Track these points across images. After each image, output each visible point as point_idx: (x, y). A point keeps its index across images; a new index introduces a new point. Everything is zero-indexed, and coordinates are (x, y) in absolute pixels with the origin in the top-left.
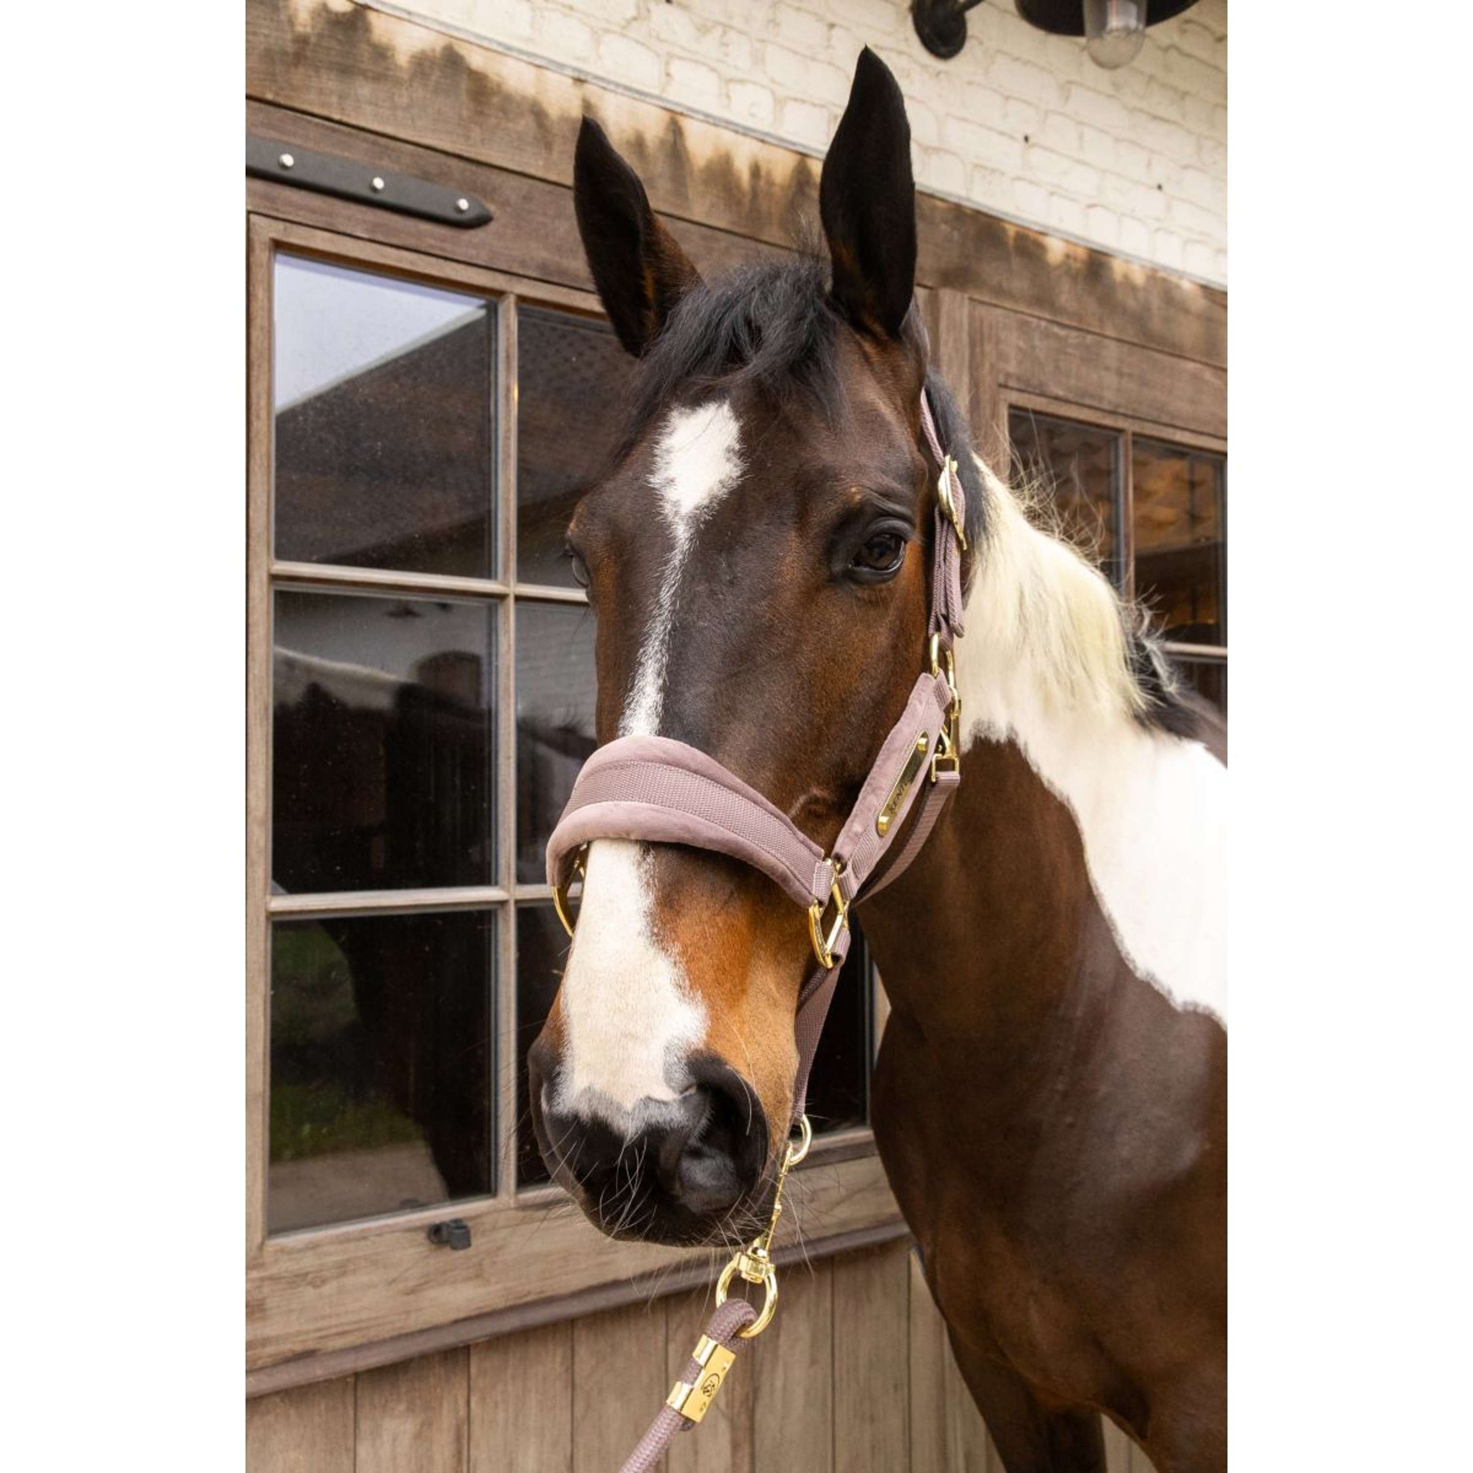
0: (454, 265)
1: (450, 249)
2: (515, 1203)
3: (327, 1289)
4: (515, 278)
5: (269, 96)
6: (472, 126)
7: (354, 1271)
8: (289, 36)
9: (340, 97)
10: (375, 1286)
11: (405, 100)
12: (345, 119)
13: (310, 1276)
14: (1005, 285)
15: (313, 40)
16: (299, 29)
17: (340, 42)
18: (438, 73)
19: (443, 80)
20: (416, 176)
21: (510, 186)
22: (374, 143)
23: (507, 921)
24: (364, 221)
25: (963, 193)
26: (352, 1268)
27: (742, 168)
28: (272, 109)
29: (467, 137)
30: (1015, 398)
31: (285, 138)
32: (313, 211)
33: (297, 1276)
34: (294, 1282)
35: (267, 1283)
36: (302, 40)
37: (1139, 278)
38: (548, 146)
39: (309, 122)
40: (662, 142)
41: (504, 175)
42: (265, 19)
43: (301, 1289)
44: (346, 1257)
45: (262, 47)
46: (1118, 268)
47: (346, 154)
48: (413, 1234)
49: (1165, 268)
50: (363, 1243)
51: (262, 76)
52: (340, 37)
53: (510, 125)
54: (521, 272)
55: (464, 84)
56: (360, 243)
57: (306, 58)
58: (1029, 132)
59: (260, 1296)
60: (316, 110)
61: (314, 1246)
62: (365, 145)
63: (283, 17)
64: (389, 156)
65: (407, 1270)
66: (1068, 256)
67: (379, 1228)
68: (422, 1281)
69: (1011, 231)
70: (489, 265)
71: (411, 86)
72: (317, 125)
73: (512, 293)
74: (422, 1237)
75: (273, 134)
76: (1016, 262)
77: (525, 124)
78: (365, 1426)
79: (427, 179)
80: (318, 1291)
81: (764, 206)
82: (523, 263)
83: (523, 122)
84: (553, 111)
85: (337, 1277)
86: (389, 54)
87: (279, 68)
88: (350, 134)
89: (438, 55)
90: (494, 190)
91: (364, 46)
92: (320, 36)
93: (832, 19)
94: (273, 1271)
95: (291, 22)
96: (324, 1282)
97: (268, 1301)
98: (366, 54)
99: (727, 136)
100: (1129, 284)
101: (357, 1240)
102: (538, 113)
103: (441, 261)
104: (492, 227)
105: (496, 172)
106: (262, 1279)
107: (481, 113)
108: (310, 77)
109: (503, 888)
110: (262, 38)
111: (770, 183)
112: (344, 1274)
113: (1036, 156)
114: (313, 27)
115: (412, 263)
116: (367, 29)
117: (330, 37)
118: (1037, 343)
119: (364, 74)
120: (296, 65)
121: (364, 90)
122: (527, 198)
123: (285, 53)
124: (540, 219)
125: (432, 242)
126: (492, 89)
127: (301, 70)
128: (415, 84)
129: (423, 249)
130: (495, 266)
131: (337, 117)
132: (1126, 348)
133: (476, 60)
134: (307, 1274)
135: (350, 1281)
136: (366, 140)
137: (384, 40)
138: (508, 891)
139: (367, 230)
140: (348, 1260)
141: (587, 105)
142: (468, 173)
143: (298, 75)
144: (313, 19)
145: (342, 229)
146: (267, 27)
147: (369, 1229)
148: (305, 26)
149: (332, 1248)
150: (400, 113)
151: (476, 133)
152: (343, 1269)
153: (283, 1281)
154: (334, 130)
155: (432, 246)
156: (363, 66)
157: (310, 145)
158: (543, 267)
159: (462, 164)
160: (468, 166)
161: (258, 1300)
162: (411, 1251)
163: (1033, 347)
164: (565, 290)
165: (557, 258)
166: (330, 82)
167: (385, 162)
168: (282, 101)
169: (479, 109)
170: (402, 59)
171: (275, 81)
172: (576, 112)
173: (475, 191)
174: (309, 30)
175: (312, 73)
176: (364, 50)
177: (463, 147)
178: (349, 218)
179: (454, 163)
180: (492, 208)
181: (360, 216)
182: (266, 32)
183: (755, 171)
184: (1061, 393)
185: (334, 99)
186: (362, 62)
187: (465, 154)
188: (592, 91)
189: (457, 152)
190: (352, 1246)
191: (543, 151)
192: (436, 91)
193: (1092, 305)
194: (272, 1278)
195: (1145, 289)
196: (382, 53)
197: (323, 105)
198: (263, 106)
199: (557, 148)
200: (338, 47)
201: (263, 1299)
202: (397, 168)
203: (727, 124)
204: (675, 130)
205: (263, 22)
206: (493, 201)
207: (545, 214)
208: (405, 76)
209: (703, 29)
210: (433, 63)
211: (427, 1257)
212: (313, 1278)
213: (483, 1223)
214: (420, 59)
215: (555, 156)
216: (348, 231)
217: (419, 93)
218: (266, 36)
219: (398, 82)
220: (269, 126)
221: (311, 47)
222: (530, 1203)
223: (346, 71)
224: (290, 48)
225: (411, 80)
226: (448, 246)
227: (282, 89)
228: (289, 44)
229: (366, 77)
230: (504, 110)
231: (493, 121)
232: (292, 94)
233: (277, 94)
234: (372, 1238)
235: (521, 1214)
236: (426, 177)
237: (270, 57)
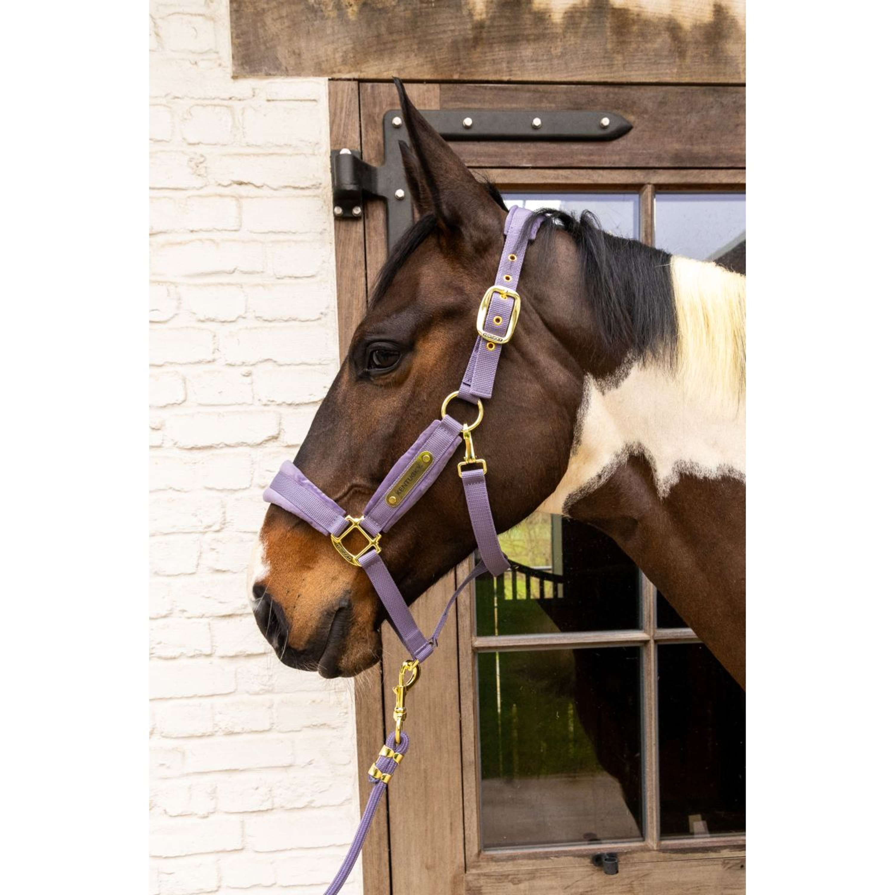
0: (601, 172)
1: (597, 160)
2: (657, 846)
3: (522, 886)
4: (651, 171)
5: (456, 77)
6: (615, 55)
7: (540, 877)
8: (469, 26)
9: (508, 63)
10: (556, 888)
11: (559, 50)
12: (513, 78)
13: (510, 877)
15: (488, 23)
16: (477, 18)
17: (508, 19)
18: (586, 20)
19: (591, 25)
20: (569, 109)
21: (647, 98)
22: (536, 91)
23: (649, 655)
24: (529, 154)
26: (539, 875)
28: (458, 86)
29: (611, 66)
31: (467, 106)
32: (490, 155)
33: (502, 876)
34: (500, 879)
35: (482, 877)
36: (480, 26)
38: (682, 54)
39: (485, 88)
41: (642, 89)
42: (451, 18)
43: (504, 884)
44: (534, 868)
45: (450, 41)
47: (514, 106)
48: (582, 859)
50: (546, 861)
51: (450, 63)
52: (507, 14)
53: (649, 45)
54: (657, 165)
55: (609, 22)
56: (526, 171)
57: (482, 39)
59: (479, 885)
60: (491, 78)
61: (512, 858)
62: (528, 95)
63: (465, 12)
64: (547, 99)
65: (577, 881)
67: (557, 852)
68: (589, 889)
70: (629, 166)
71: (565, 37)
72: (491, 88)
73: (649, 184)
74: (587, 861)
75: (460, 105)
77: (662, 41)
79: (577, 109)
80: (516, 886)
82: (659, 158)
83: (659, 40)
84: (687, 24)
85: (529, 880)
86: (547, 16)
87: (462, 53)
88: (516, 89)
89: (586, 5)
90: (634, 103)
91: (527, 16)
92: (493, 18)
94: (486, 870)
95: (471, 15)
96: (520, 881)
97: (483, 888)
98: (528, 22)
101: (542, 858)
102: (672, 28)
103: (590, 171)
104: (632, 133)
105: (635, 87)
106: (479, 875)
107: (624, 42)
108: (485, 53)
109: (645, 632)
110: (450, 34)
112: (534, 878)
114: (487, 13)
115: (567, 178)
117: (500, 17)
119: (527, 38)
120: (474, 47)
121: (527, 51)
122: (662, 103)
123: (466, 40)
124: (673, 117)
125: (583, 158)
126: (633, 20)
127: (479, 50)
128: (568, 35)
129: (575, 165)
130: (635, 166)
131: (506, 78)
134: (509, 875)
135: (537, 883)
136: (529, 91)
137: (542, 6)
138: (649, 634)
139: (530, 161)
140: (536, 870)
142: (611, 96)
143: (476, 55)
144: (487, 7)
145: (511, 164)
146: (453, 24)
147: (551, 853)
148: (481, 14)
149: (525, 862)
150: (555, 62)
151: (619, 60)
152: (533, 875)
153: (492, 877)
154: (504, 89)
155: (581, 161)
156: (526, 32)
157: (487, 106)
158: (677, 156)
159: (606, 89)
160: (611, 89)
161: (477, 887)
162: (581, 869)
164: (696, 171)
165: (688, 147)
166: (501, 53)
167: (545, 105)
168: (465, 78)
169: (621, 39)
170: (557, 17)
171: (459, 64)
172: (708, 14)
173: (617, 108)
174: (484, 16)
175: (487, 50)
176: (527, 18)
177: (608, 75)
178: (516, 154)
179: (600, 90)
180: (631, 118)
181: (525, 151)
182: (452, 28)
185: (504, 65)
186: (525, 29)
187: (610, 80)
189: (603, 80)
190: (538, 862)
191: (677, 60)
192: (584, 36)
194: (485, 875)
196: (541, 17)
197: (496, 73)
198: (451, 85)
199: (691, 53)
200: (505, 23)
201: (481, 887)
202: (553, 105)
205: (450, 21)
206: (633, 113)
207: (678, 113)
208: (559, 30)
210: (582, 13)
211: (592, 874)
212: (513, 878)
213: (633, 858)
214: (571, 12)
215: (688, 61)
216: (516, 165)
217: (572, 40)
218: (453, 31)
219: (553, 37)
220: (456, 99)
221: (486, 29)
222: (670, 848)
223: (513, 40)
224: (470, 34)
225: (565, 32)
226: (595, 158)
227: (465, 68)
228: (470, 32)
229: (528, 40)
230: (642, 34)
231: (634, 46)
232: (473, 70)
233: (461, 73)
234: (552, 858)
235: (662, 854)
236: (578, 107)
237: (455, 46)
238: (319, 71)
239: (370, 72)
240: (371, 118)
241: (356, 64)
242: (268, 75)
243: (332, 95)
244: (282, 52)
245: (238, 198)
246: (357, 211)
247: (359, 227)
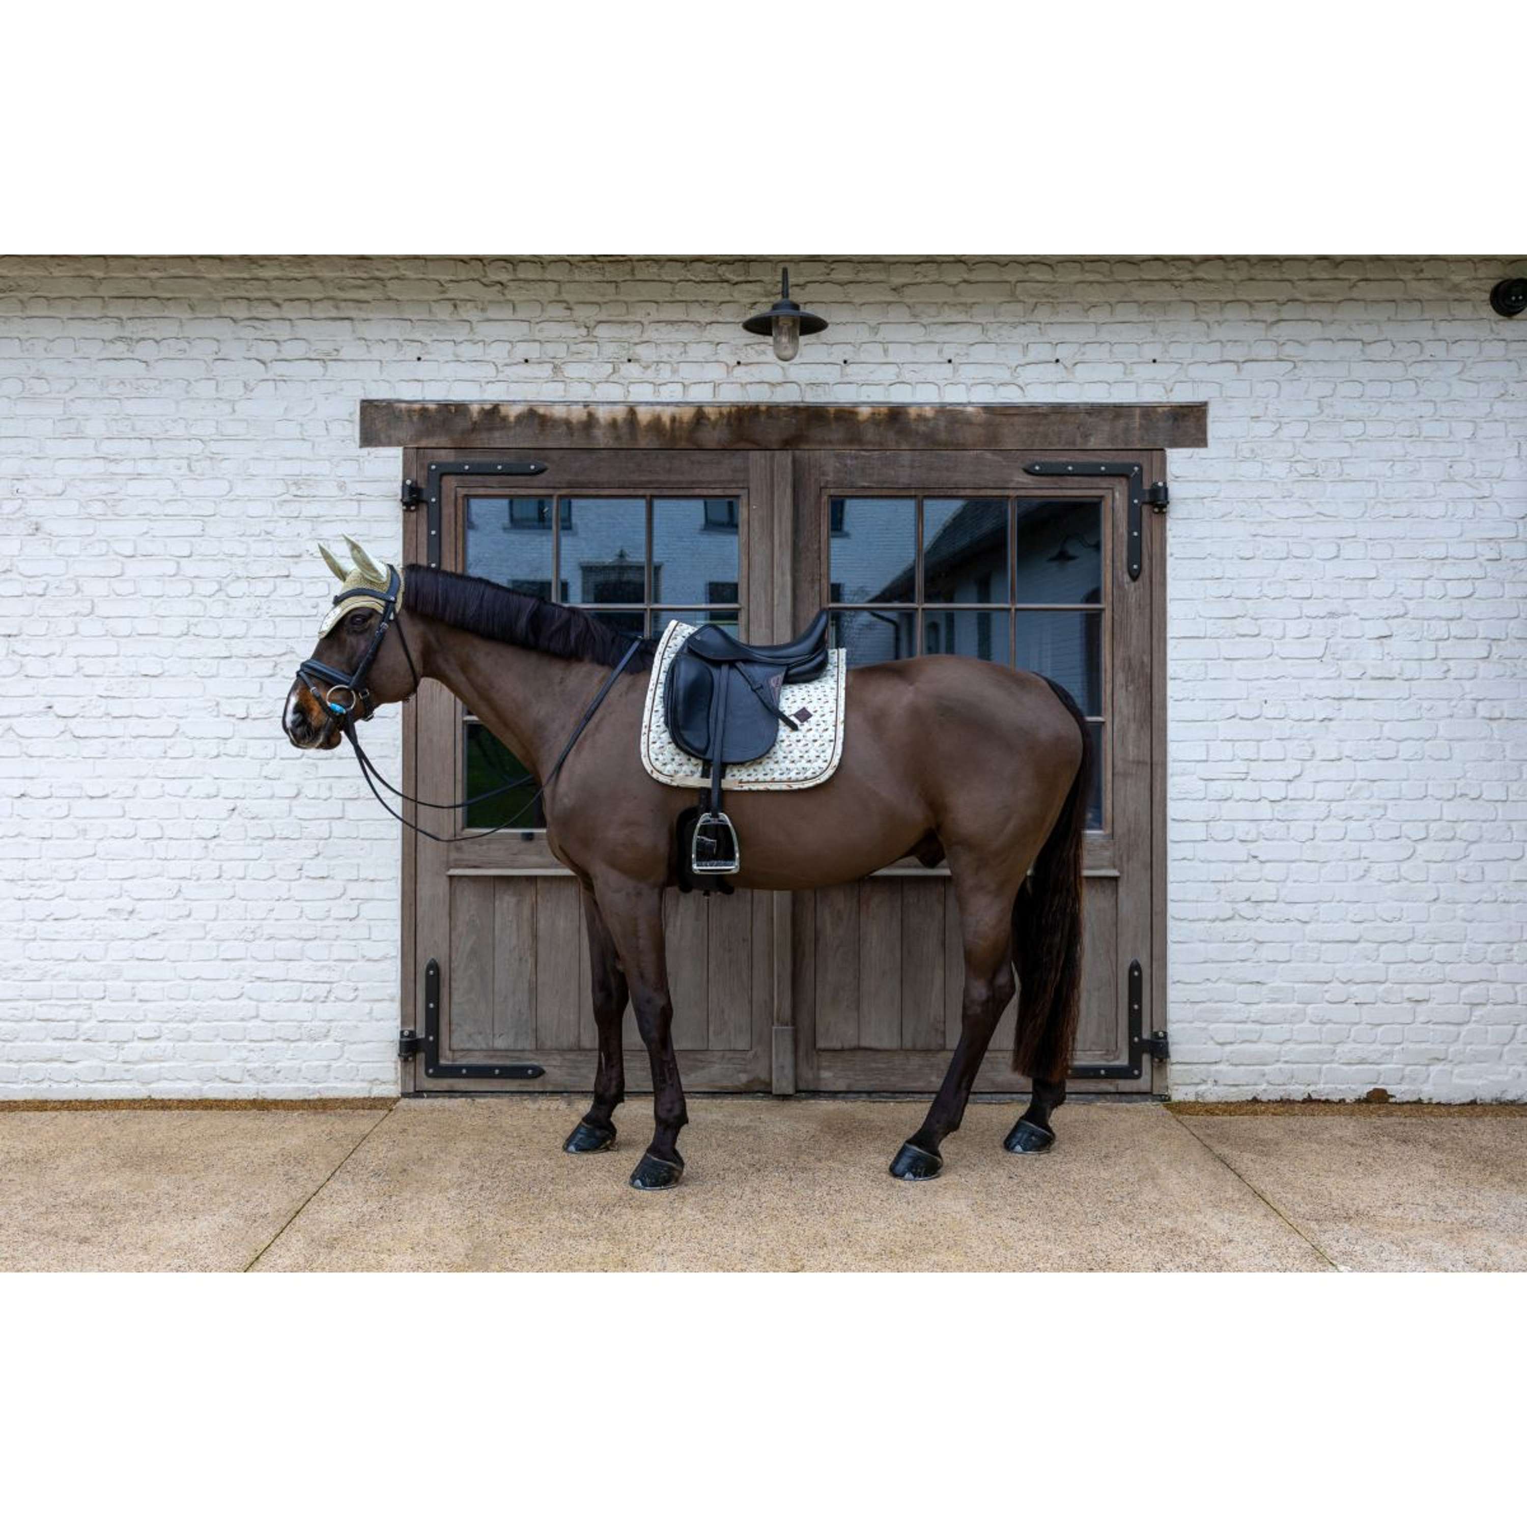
0: (532, 489)
4: (557, 489)
5: (463, 446)
6: (540, 436)
7: (493, 843)
8: (470, 423)
9: (488, 439)
11: (513, 434)
12: (490, 446)
14: (827, 438)
15: (479, 422)
16: (474, 419)
17: (488, 420)
18: (526, 420)
19: (528, 422)
21: (555, 455)
22: (499, 452)
24: (496, 481)
25: (800, 400)
27: (666, 419)
28: (464, 450)
29: (537, 440)
30: (832, 492)
31: (467, 459)
32: (478, 481)
36: (475, 423)
37: (929, 412)
38: (572, 435)
39: (476, 451)
40: (625, 420)
41: (552, 451)
42: (461, 420)
44: (490, 838)
45: (461, 430)
46: (913, 412)
47: (489, 459)
48: (516, 835)
49: (951, 404)
51: (460, 440)
52: (488, 418)
53: (556, 431)
54: (560, 486)
55: (537, 421)
56: (495, 488)
57: (476, 429)
58: (846, 357)
59: (460, 845)
60: (480, 446)
62: (496, 454)
64: (505, 456)
65: (513, 847)
66: (873, 414)
68: (518, 850)
69: (832, 410)
70: (546, 486)
71: (515, 427)
72: (478, 451)
73: (555, 495)
74: (519, 836)
75: (463, 459)
76: (834, 426)
77: (563, 429)
78: (497, 896)
81: (677, 433)
82: (560, 483)
83: (561, 429)
84: (574, 421)
86: (507, 418)
87: (467, 435)
88: (490, 452)
89: (526, 413)
90: (547, 457)
91: (497, 419)
92: (481, 419)
93: (718, 340)
95: (471, 418)
96: (482, 845)
97: (463, 846)
98: (498, 421)
99: (658, 408)
100: (921, 418)
102: (567, 423)
103: (527, 489)
104: (546, 472)
105: (547, 450)
106: (461, 840)
107: (544, 430)
108: (477, 435)
110: (461, 427)
111: (681, 422)
112: (489, 844)
113: (849, 369)
114: (478, 417)
115: (515, 492)
116: (499, 412)
117: (485, 419)
118: (849, 462)
119: (497, 429)
120: (470, 435)
121: (497, 434)
122: (562, 457)
123: (468, 429)
124: (567, 464)
125: (523, 482)
126: (548, 419)
127: (474, 434)
128: (517, 426)
129: (519, 486)
130: (549, 486)
131: (486, 446)
132: (917, 453)
133: (541, 411)
135: (491, 846)
136: (496, 452)
137: (505, 414)
139: (497, 484)
140: (491, 840)
141: (590, 415)
142: (536, 454)
143: (473, 436)
144: (479, 414)
145: (488, 485)
146: (463, 422)
150: (511, 439)
151: (541, 438)
152: (489, 842)
154: (484, 452)
155: (522, 484)
156: (497, 426)
157: (476, 459)
158: (569, 482)
159: (533, 451)
160: (536, 451)
162: (514, 841)
163: (846, 465)
164: (579, 489)
165: (575, 478)
166: (484, 435)
167: (503, 458)
168: (467, 446)
169: (543, 428)
170: (512, 419)
171: (465, 440)
172: (584, 417)
173: (539, 460)
174: (477, 419)
177: (536, 445)
178: (491, 481)
179: (530, 451)
180: (546, 464)
181: (495, 479)
183: (673, 419)
184: (866, 484)
185: (486, 440)
186: (497, 424)
187: (537, 447)
188: (592, 408)
189: (533, 447)
191: (570, 437)
192: (525, 426)
193: (891, 435)
195: (934, 418)
196: (505, 419)
197: (482, 444)
198: (460, 450)
199: (576, 434)
200: (487, 422)
202: (508, 459)
203: (658, 403)
204: (632, 412)
206: (548, 462)
207: (569, 462)
208: (513, 424)
209: (646, 368)
210: (524, 416)
211: (521, 843)
212: (479, 843)
214: (519, 416)
215: (575, 438)
216: (490, 486)
217: (519, 429)
218: (462, 425)
219: (510, 428)
220: (463, 456)
221: (478, 425)
223: (490, 429)
225: (515, 425)
226: (529, 483)
227: (467, 442)
228: (470, 426)
230: (553, 426)
231: (549, 431)
232: (471, 443)
233: (466, 444)
236: (521, 459)
237: (463, 432)
238: (399, 444)
239: (423, 444)
240: (422, 465)
241: (416, 441)
242: (376, 446)
243: (405, 455)
244: (383, 436)
245: (359, 501)
246: (413, 508)
247: (414, 515)
